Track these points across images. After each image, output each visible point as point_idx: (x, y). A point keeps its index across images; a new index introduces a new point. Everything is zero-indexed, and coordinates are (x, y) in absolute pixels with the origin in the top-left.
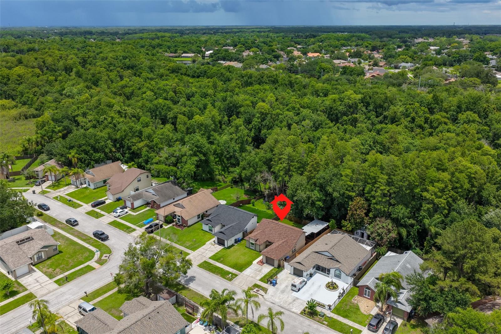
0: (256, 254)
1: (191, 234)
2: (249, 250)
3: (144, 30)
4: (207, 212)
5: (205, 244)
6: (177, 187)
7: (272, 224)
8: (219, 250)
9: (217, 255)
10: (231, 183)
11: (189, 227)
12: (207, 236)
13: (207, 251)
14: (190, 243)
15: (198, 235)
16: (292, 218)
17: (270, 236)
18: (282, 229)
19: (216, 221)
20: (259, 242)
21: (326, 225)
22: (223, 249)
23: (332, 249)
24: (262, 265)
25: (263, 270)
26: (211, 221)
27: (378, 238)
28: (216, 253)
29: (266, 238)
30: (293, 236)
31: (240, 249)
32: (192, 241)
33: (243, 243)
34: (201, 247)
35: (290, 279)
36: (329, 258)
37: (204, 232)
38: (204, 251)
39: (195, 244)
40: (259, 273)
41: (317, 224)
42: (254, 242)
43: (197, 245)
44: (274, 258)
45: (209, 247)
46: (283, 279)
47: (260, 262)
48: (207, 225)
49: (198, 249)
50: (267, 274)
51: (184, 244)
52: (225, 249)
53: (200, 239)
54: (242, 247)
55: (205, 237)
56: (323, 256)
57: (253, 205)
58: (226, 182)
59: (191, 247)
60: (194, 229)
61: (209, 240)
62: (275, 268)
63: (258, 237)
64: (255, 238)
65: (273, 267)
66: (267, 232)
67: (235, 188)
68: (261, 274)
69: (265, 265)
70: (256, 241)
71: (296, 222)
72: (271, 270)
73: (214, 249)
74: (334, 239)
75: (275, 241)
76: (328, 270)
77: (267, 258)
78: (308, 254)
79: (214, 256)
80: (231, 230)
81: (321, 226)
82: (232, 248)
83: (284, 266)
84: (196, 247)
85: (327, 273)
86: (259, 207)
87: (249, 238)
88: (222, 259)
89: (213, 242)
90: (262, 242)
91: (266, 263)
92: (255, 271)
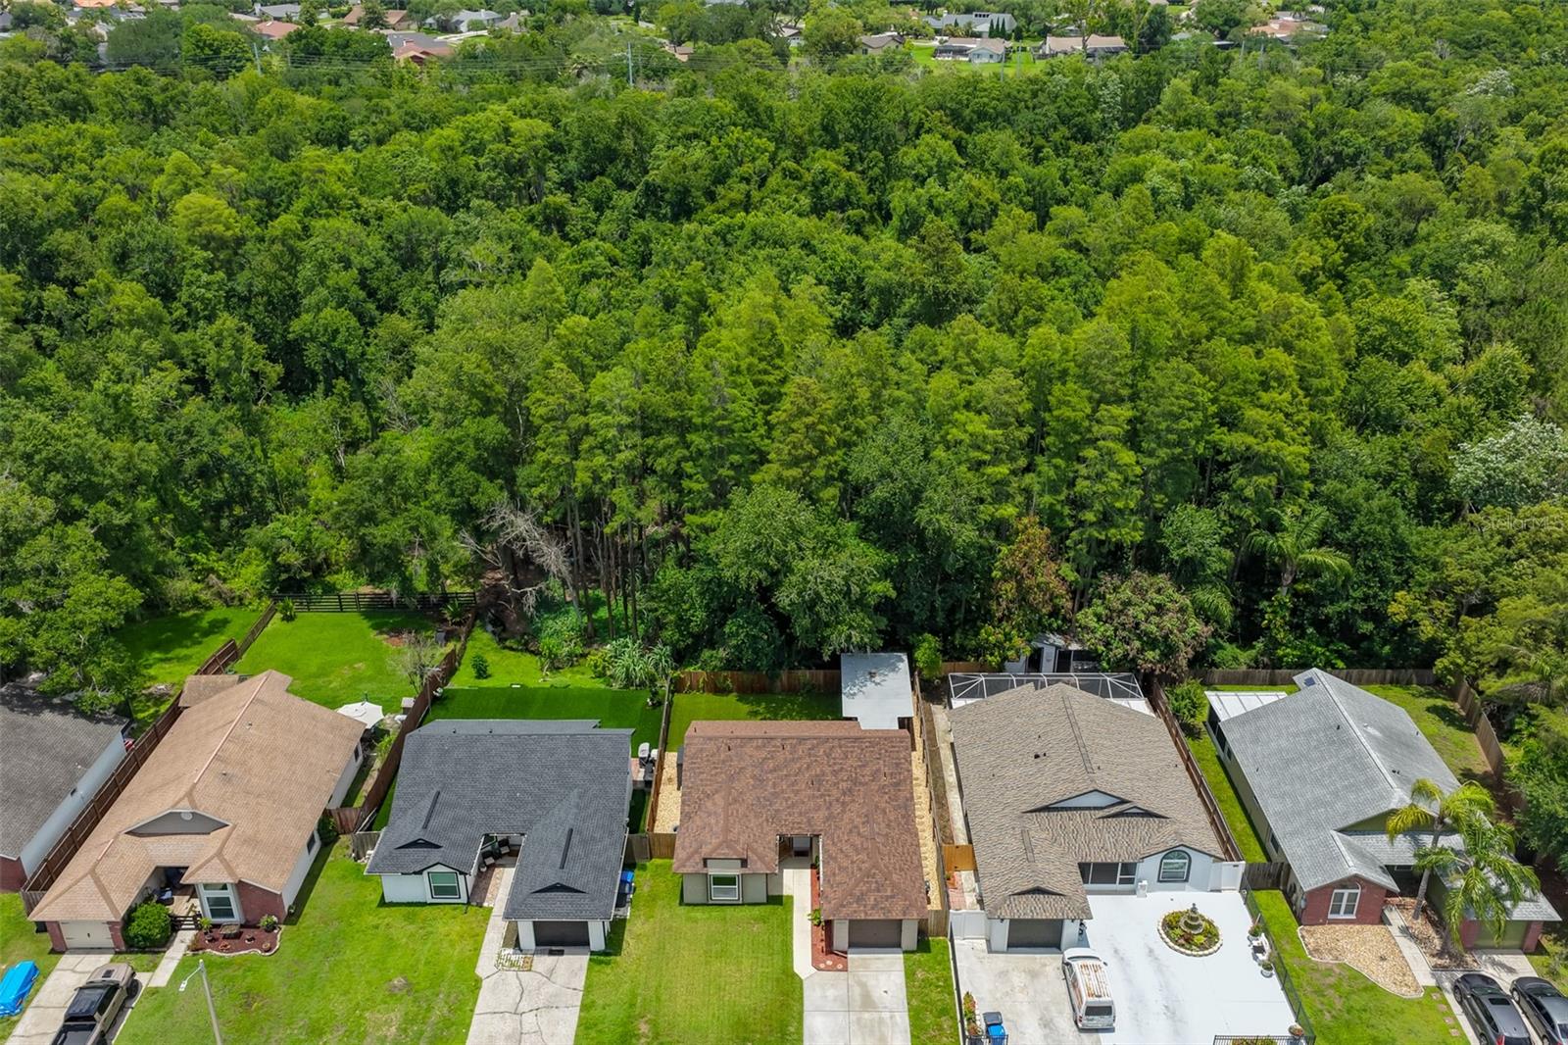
0: (764, 920)
1: (349, 954)
2: (716, 912)
5: (478, 982)
6: (47, 715)
8: (580, 982)
9: (595, 1013)
10: (274, 597)
11: (292, 917)
12: (441, 928)
13: (529, 1020)
14: (396, 1016)
15: (391, 945)
16: (725, 678)
17: (777, 811)
18: (810, 755)
19: (457, 836)
20: (763, 862)
21: (904, 666)
22: (597, 968)
23: (1098, 774)
24: (845, 969)
25: (877, 994)
26: (438, 847)
27: (1150, 655)
28: (585, 1007)
29: (767, 829)
30: (878, 770)
31: (670, 929)
32: (392, 995)
33: (646, 889)
34: (472, 1011)
35: (1018, 979)
36: (1106, 812)
37: (404, 909)
38: (508, 1025)
39: (429, 1009)
40: (876, 1015)
41: (872, 675)
42: (734, 871)
43: (445, 1010)
44: (904, 914)
45: (516, 991)
46: (998, 995)
47: (822, 956)
48: (420, 873)
49: (469, 1025)
50: (914, 1002)
51: (365, 1034)
52: (608, 963)
53: (427, 963)
54: (667, 916)
55: (445, 945)
56: (1077, 814)
57: (482, 672)
58: (241, 599)
59: (421, 1033)
60: (339, 919)
61: (477, 950)
62: (913, 952)
63: (742, 839)
64: (736, 851)
65: (905, 952)
66: (749, 798)
67: (305, 618)
68: (886, 1015)
69: (853, 957)
70: (744, 863)
71: (746, 692)
72: (910, 975)
73: (550, 989)
74: (1038, 721)
75: (818, 827)
76: (1125, 865)
77: (854, 925)
78: (1018, 831)
79: (587, 1028)
80: (586, 856)
81: (891, 675)
82: (628, 939)
83: (943, 927)
84: (447, 1023)
85: (1122, 881)
86: (509, 673)
87: (705, 861)
88: (644, 1028)
89: (505, 945)
90: (773, 856)
91: (851, 945)
92: (853, 1017)
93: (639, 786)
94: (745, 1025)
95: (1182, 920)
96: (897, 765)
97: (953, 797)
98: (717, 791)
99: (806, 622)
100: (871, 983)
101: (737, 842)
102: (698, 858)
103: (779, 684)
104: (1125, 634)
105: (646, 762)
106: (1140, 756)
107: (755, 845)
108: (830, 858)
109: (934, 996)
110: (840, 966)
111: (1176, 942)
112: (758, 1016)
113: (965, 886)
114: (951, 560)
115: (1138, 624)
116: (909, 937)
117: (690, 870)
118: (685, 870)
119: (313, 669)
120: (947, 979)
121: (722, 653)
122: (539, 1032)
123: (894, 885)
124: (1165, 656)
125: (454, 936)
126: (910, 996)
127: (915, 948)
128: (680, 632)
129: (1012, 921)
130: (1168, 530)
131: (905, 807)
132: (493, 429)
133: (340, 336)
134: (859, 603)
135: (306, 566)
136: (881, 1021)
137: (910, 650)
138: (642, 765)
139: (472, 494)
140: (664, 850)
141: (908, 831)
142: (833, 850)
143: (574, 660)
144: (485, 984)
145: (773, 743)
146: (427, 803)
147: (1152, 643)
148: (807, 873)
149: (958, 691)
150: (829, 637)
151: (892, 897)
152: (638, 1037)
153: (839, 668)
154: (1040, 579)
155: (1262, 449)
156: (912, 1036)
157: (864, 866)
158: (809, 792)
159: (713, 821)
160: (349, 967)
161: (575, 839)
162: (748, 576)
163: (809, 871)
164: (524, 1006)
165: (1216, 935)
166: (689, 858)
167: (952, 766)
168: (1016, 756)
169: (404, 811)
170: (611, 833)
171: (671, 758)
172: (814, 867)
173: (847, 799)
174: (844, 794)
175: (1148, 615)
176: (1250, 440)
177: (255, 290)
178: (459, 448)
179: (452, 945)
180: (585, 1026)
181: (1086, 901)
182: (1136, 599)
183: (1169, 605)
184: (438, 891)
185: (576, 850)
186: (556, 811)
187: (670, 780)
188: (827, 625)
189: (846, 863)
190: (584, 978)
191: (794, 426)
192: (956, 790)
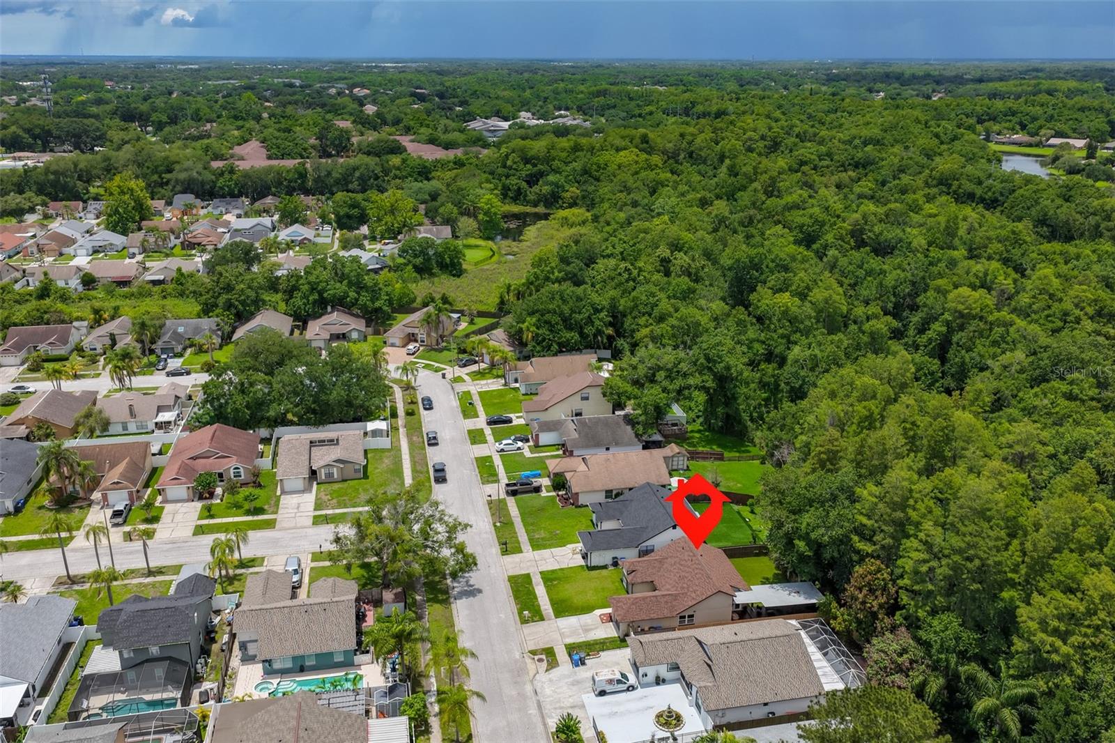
3: (1037, 70)
6: (628, 427)
8: (571, 565)
9: (559, 572)
13: (552, 560)
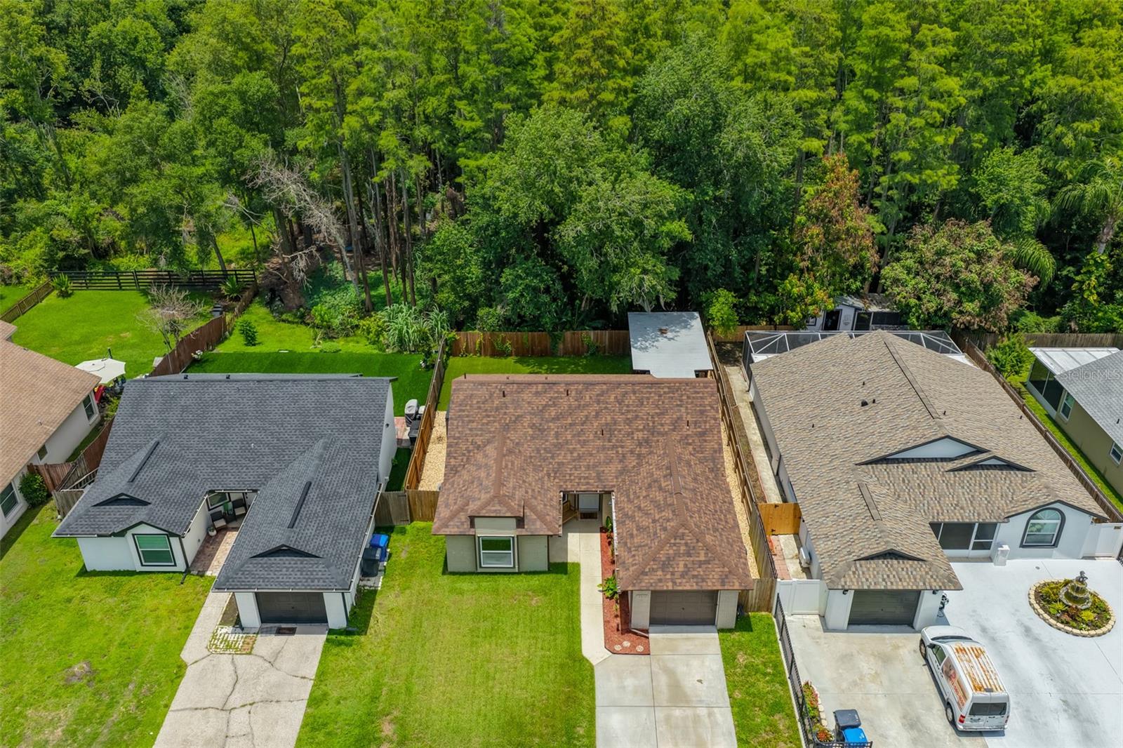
0: (545, 592)
1: (26, 634)
2: (486, 582)
4: (42, 452)
5: (182, 667)
7: (526, 396)
8: (311, 670)
9: (325, 709)
10: (51, 275)
13: (240, 717)
14: (66, 715)
15: (82, 622)
16: (504, 341)
17: (561, 464)
18: (598, 402)
19: (172, 492)
20: (543, 521)
21: (697, 323)
22: (335, 650)
23: (944, 419)
24: (647, 653)
25: (689, 683)
26: (145, 503)
27: (970, 306)
28: (315, 701)
29: (547, 484)
30: (680, 418)
31: (430, 601)
32: (67, 684)
33: (404, 555)
34: (167, 706)
35: (866, 665)
36: (957, 464)
37: (107, 580)
38: (211, 725)
39: (111, 706)
40: (689, 712)
41: (663, 332)
42: (507, 531)
43: (132, 706)
44: (723, 584)
45: (228, 680)
46: (844, 685)
47: (616, 636)
48: (122, 534)
49: (159, 726)
50: (738, 695)
51: (22, 737)
52: (349, 645)
53: (122, 645)
54: (426, 586)
55: (150, 620)
56: (921, 466)
57: (251, 339)
58: (19, 278)
59: (95, 736)
60: (26, 591)
61: (187, 629)
62: (730, 631)
63: (518, 494)
64: (510, 508)
65: (721, 631)
66: (528, 449)
67: (82, 296)
68: (703, 712)
69: (657, 638)
70: (520, 522)
71: (526, 354)
72: (729, 659)
73: (273, 677)
74: (859, 368)
75: (610, 482)
76: (982, 526)
77: (657, 596)
78: (854, 485)
79: (313, 729)
80: (326, 513)
81: (684, 331)
82: (379, 615)
83: (768, 601)
84: (133, 723)
85: (977, 547)
86: (280, 342)
87: (472, 519)
88: (388, 729)
89: (224, 622)
90: (555, 515)
91: (654, 622)
92: (660, 714)
93: (404, 445)
94: (520, 726)
95: (1063, 591)
96: (702, 412)
97: (760, 456)
98: (489, 442)
99: (593, 263)
100: (681, 669)
101: (512, 497)
102: (463, 517)
103: (561, 346)
104: (939, 286)
105: (413, 419)
106: (982, 406)
107: (534, 502)
108: (625, 516)
109: (762, 685)
110: (640, 649)
111: (1057, 619)
112: (537, 714)
113: (786, 552)
114: (756, 195)
115: (957, 273)
116: (726, 612)
117: (455, 531)
118: (447, 531)
119: (76, 337)
120: (777, 665)
121: (499, 310)
122: (250, 735)
123: (708, 549)
124: (985, 308)
125: (163, 612)
126: (732, 686)
127: (732, 625)
128: (456, 293)
129: (858, 593)
130: (982, 178)
131: (713, 460)
132: (257, 82)
133: (139, 46)
134: (650, 244)
135: (83, 243)
136: (697, 720)
137: (701, 308)
138: (409, 423)
139: (235, 149)
140: (427, 512)
141: (718, 486)
142: (628, 508)
143: (348, 331)
144: (190, 672)
145: (555, 388)
146: (142, 455)
147: (971, 294)
148: (595, 539)
149: (757, 347)
150: (618, 283)
151: (708, 562)
152: (379, 741)
153: (626, 327)
154: (849, 224)
155: (1088, 90)
156: (739, 740)
157: (669, 525)
158: (599, 443)
159: (483, 475)
160: (22, 649)
161: (313, 493)
162: (528, 208)
163: (599, 535)
164: (235, 700)
165: (1106, 610)
166: (452, 518)
167: (755, 425)
168: (837, 405)
169: (116, 464)
170: (360, 489)
171: (441, 416)
172: (606, 530)
173: (644, 451)
174: (640, 445)
175: (967, 262)
176: (1072, 81)
177: (73, 21)
178: (222, 101)
179: (158, 621)
180: (312, 725)
181: (950, 569)
182: (952, 248)
183: (992, 252)
184: (148, 557)
185: (312, 506)
186: (296, 464)
187: (440, 439)
188: (616, 269)
189: (645, 522)
190: (317, 663)
191: (580, 41)
192: (762, 448)
